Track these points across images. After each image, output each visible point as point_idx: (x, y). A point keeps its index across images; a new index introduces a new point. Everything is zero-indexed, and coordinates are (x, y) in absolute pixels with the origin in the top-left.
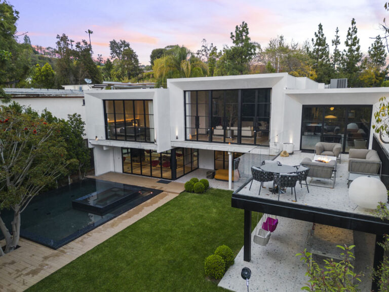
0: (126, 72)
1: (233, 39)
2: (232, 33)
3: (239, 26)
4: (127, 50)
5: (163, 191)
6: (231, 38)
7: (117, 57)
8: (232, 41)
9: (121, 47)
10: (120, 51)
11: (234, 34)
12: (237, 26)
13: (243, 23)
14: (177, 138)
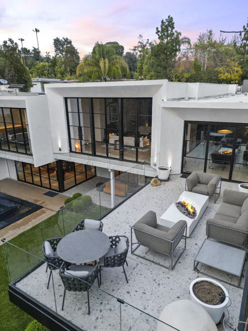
0: (68, 69)
1: (159, 35)
2: (157, 28)
3: (165, 21)
4: (69, 47)
5: (42, 207)
6: (157, 33)
7: (60, 55)
8: (158, 36)
9: (65, 44)
10: (63, 48)
11: (160, 29)
12: (163, 20)
13: (169, 17)
14: (60, 150)
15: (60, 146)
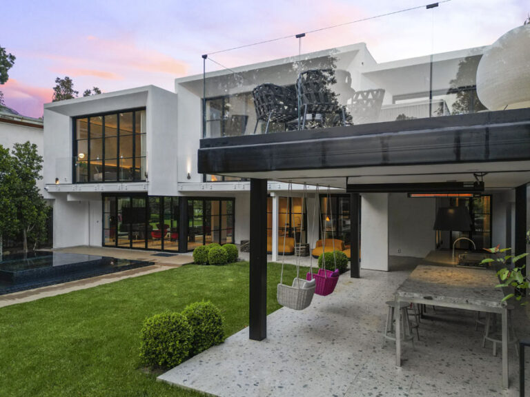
5: (154, 263)
14: (189, 178)
15: (189, 170)
